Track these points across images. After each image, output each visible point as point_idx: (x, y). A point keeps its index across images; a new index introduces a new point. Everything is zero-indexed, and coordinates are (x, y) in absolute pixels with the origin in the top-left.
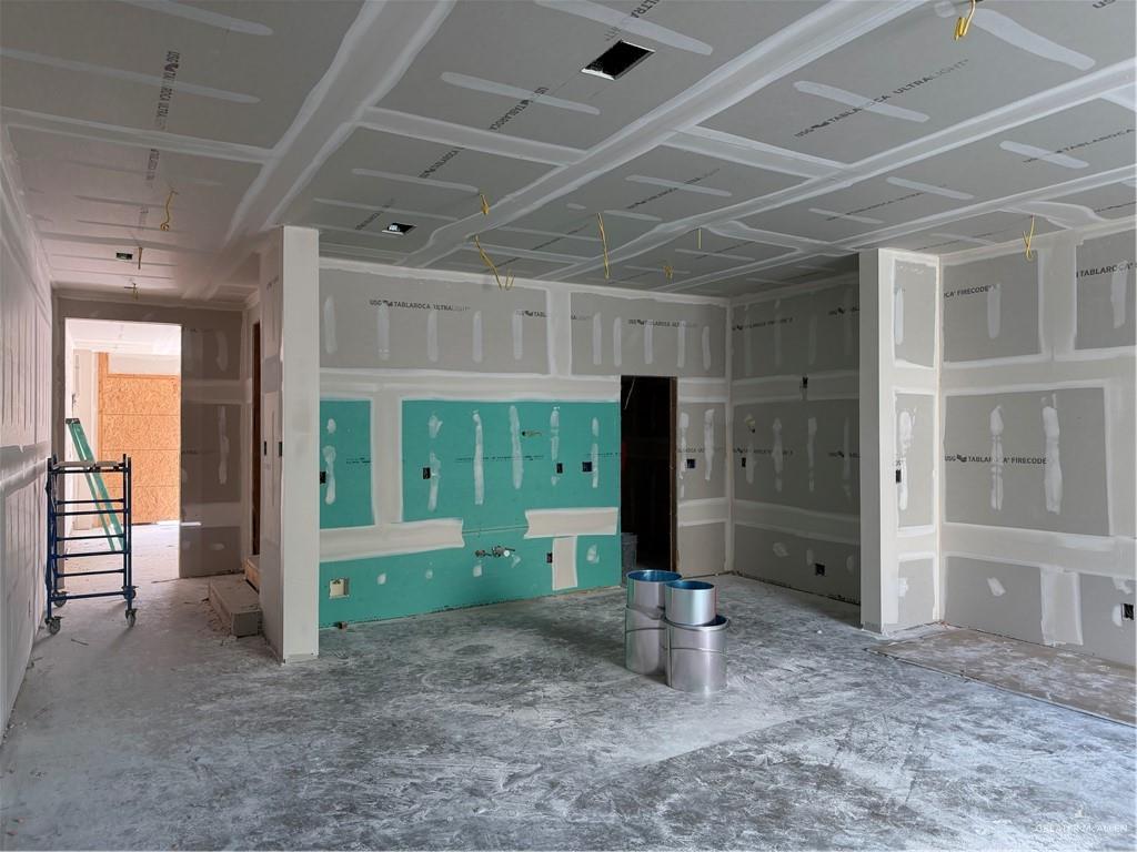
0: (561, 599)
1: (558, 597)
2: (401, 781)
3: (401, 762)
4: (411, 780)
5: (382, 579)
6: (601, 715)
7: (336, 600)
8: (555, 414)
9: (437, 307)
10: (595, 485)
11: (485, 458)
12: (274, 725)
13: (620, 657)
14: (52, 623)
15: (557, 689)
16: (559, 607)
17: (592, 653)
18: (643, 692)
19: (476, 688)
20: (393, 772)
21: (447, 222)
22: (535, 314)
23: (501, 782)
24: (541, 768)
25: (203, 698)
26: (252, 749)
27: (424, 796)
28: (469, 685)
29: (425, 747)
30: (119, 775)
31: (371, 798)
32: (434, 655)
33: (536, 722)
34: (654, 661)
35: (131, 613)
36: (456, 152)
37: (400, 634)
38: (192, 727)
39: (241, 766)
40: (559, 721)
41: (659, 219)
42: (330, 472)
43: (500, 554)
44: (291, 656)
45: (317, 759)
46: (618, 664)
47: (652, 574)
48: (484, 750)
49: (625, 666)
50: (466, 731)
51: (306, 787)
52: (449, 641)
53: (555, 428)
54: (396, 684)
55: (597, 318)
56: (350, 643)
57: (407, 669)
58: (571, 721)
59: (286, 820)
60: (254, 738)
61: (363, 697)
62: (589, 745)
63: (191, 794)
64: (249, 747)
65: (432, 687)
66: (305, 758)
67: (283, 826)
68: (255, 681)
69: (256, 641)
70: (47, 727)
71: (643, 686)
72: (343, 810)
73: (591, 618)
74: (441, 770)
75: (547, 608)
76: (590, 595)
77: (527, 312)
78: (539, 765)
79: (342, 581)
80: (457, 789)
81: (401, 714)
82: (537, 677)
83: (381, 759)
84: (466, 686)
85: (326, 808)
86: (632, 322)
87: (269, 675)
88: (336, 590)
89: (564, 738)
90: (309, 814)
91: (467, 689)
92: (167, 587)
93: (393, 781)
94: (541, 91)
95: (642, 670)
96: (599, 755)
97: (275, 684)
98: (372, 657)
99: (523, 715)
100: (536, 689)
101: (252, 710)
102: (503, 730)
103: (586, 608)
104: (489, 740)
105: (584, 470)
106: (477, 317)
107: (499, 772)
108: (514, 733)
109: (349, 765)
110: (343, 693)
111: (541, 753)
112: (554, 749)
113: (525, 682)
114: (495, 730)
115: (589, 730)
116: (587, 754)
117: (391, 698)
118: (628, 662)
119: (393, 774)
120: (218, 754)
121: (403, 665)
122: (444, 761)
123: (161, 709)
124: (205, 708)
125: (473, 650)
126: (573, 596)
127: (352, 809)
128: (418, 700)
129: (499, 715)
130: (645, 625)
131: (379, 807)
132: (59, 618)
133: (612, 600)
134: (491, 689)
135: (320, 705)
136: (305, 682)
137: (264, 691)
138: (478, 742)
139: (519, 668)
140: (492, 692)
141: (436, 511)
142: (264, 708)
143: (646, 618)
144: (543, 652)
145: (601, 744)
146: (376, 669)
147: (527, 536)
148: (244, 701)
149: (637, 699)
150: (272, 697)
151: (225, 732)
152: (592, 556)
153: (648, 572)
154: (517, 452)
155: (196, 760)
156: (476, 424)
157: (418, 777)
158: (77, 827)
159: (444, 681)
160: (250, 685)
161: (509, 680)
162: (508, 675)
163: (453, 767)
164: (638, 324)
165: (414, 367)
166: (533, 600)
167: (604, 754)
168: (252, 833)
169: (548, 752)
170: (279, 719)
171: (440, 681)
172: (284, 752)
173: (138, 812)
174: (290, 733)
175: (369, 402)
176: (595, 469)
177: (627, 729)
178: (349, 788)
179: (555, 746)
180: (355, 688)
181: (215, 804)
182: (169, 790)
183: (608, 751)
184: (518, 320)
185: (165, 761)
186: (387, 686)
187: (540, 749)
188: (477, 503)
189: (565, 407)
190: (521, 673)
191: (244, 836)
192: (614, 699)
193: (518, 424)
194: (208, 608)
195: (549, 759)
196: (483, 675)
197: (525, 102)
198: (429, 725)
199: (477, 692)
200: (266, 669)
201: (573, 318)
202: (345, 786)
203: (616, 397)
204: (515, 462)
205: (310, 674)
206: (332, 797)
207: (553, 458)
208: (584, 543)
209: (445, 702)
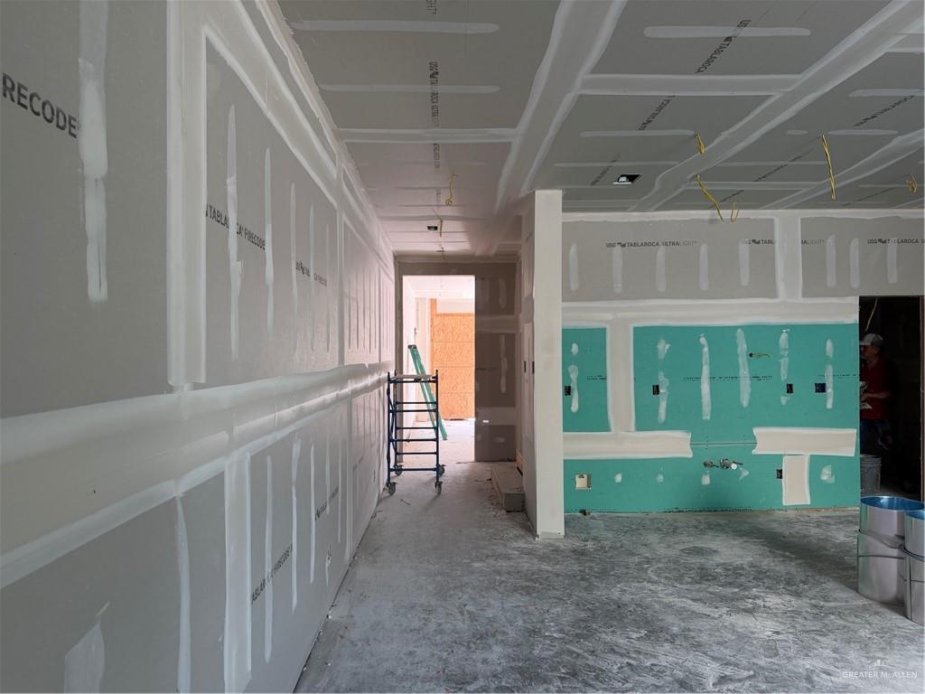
0: (791, 514)
1: (789, 512)
2: (619, 659)
3: (622, 641)
4: (627, 660)
5: (619, 478)
6: (825, 635)
7: (580, 491)
8: (784, 336)
9: (666, 244)
10: (829, 405)
11: (712, 378)
12: (523, 588)
13: (852, 580)
14: (391, 486)
15: (779, 601)
16: (789, 522)
17: (821, 572)
18: (876, 620)
19: (697, 586)
20: (612, 649)
21: (669, 167)
22: (763, 242)
23: (711, 681)
24: (753, 676)
25: (477, 556)
26: (505, 606)
27: (637, 678)
28: (690, 583)
29: (644, 632)
30: (413, 607)
31: (591, 668)
32: (662, 550)
33: (754, 630)
34: (892, 589)
35: (439, 484)
36: (668, 101)
37: (634, 527)
38: (466, 579)
39: (495, 617)
40: (778, 633)
41: (896, 132)
42: (574, 386)
43: (726, 466)
44: (543, 533)
45: (552, 624)
46: (851, 587)
47: (891, 501)
48: (698, 646)
49: (857, 590)
50: (683, 624)
51: (540, 646)
52: (676, 540)
53: (785, 350)
54: (626, 571)
55: (830, 241)
56: (592, 528)
57: (636, 559)
58: (791, 636)
59: (521, 671)
60: (508, 596)
61: (596, 577)
62: (807, 664)
63: (457, 633)
64: (502, 603)
65: (656, 578)
66: (543, 621)
67: (518, 676)
68: (514, 549)
69: (520, 517)
70: (376, 562)
71: (876, 613)
72: (567, 673)
73: (824, 537)
74: (655, 657)
75: (775, 521)
76: (824, 513)
77: (754, 241)
78: (752, 673)
79: (585, 476)
80: (667, 678)
81: (626, 598)
82: (759, 586)
83: (604, 636)
84: (688, 583)
85: (554, 668)
86: (871, 242)
87: (526, 546)
88: (581, 483)
89: (781, 651)
90: (539, 671)
91: (688, 586)
92: (465, 467)
93: (612, 657)
94: (744, 24)
95: (877, 596)
96: (818, 676)
97: (529, 554)
98: (607, 543)
99: (741, 621)
100: (756, 597)
101: (509, 573)
102: (718, 631)
103: (818, 526)
104: (704, 638)
105: (817, 391)
106: (704, 249)
107: (711, 670)
108: (729, 636)
109: (577, 635)
110: (580, 571)
111: (755, 661)
112: (770, 660)
113: (745, 589)
114: (710, 630)
115: (809, 648)
116: (805, 673)
117: (619, 583)
118: (860, 586)
119: (612, 651)
120: (480, 604)
121: (633, 554)
122: (660, 650)
123: (447, 561)
124: (476, 565)
125: (699, 551)
126: (805, 512)
127: (574, 674)
128: (642, 588)
129: (716, 616)
130: (880, 553)
131: (597, 678)
132: (394, 483)
133: (846, 521)
134: (711, 590)
135: (561, 578)
136: (552, 556)
137: (519, 558)
138: (693, 638)
139: (741, 575)
140: (711, 593)
141: (665, 423)
142: (518, 572)
143: (881, 545)
144: (768, 563)
145: (821, 665)
146: (609, 555)
147: (754, 452)
148: (504, 564)
149: (868, 626)
150: (526, 564)
151: (487, 588)
152: (826, 475)
153: (885, 499)
154: (744, 372)
155: (465, 606)
156: (703, 346)
157: (634, 659)
158: (380, 642)
159: (668, 575)
160: (510, 552)
161: (730, 584)
162: (729, 580)
163: (666, 656)
164: (879, 243)
165: (644, 298)
166: (762, 512)
167: (824, 676)
168: (494, 676)
169: (762, 662)
170: (528, 584)
171: (664, 575)
172: (527, 613)
173: (419, 639)
174: (534, 598)
175: (605, 329)
176: (829, 390)
177: (853, 654)
178: (575, 655)
179: (771, 657)
180: (591, 568)
181: (472, 645)
182: (442, 626)
183: (829, 674)
184: (744, 249)
185: (444, 603)
186: (618, 571)
187: (754, 656)
188: (704, 418)
189: (794, 329)
190: (743, 579)
191: (488, 677)
192: (841, 622)
193: (745, 346)
194: (490, 486)
195: (763, 669)
196: (705, 575)
197: (729, 39)
198: (649, 613)
199: (698, 591)
200: (523, 541)
201: (804, 242)
202: (571, 653)
203: (854, 318)
204: (742, 382)
205: (557, 550)
206: (558, 660)
207: (782, 379)
208: (817, 463)
209: (667, 595)
